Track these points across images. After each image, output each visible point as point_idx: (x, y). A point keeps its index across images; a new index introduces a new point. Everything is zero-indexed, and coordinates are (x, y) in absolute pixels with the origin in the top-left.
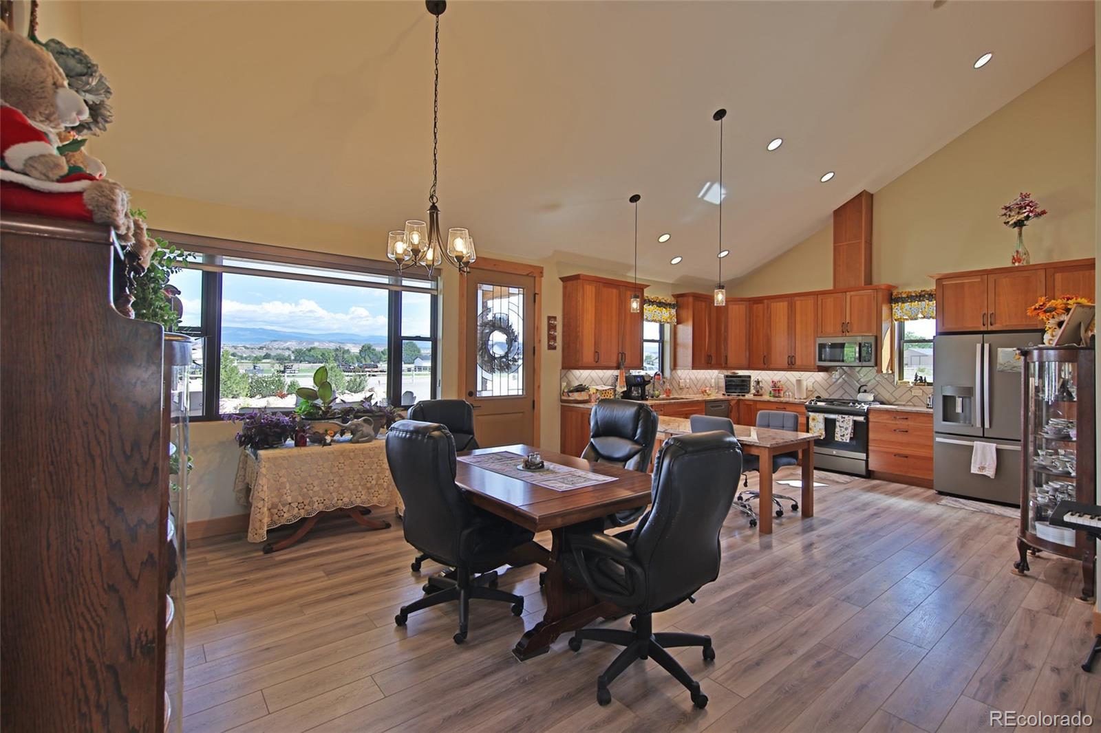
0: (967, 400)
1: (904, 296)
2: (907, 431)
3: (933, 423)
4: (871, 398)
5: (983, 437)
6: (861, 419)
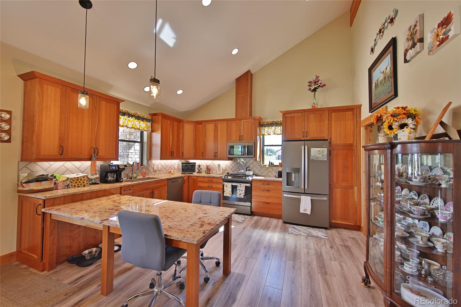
0: (297, 174)
1: (265, 123)
2: (269, 191)
3: (282, 186)
4: (251, 173)
5: (304, 193)
6: (248, 185)
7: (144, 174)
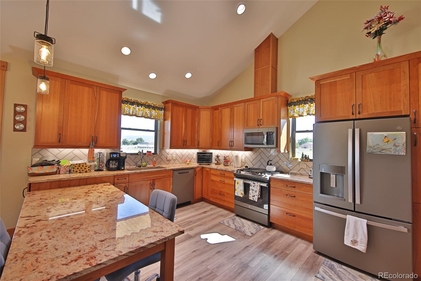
0: (340, 178)
1: (295, 101)
2: (295, 197)
3: (312, 192)
4: (274, 169)
5: (354, 211)
6: (265, 185)
7: (154, 163)
